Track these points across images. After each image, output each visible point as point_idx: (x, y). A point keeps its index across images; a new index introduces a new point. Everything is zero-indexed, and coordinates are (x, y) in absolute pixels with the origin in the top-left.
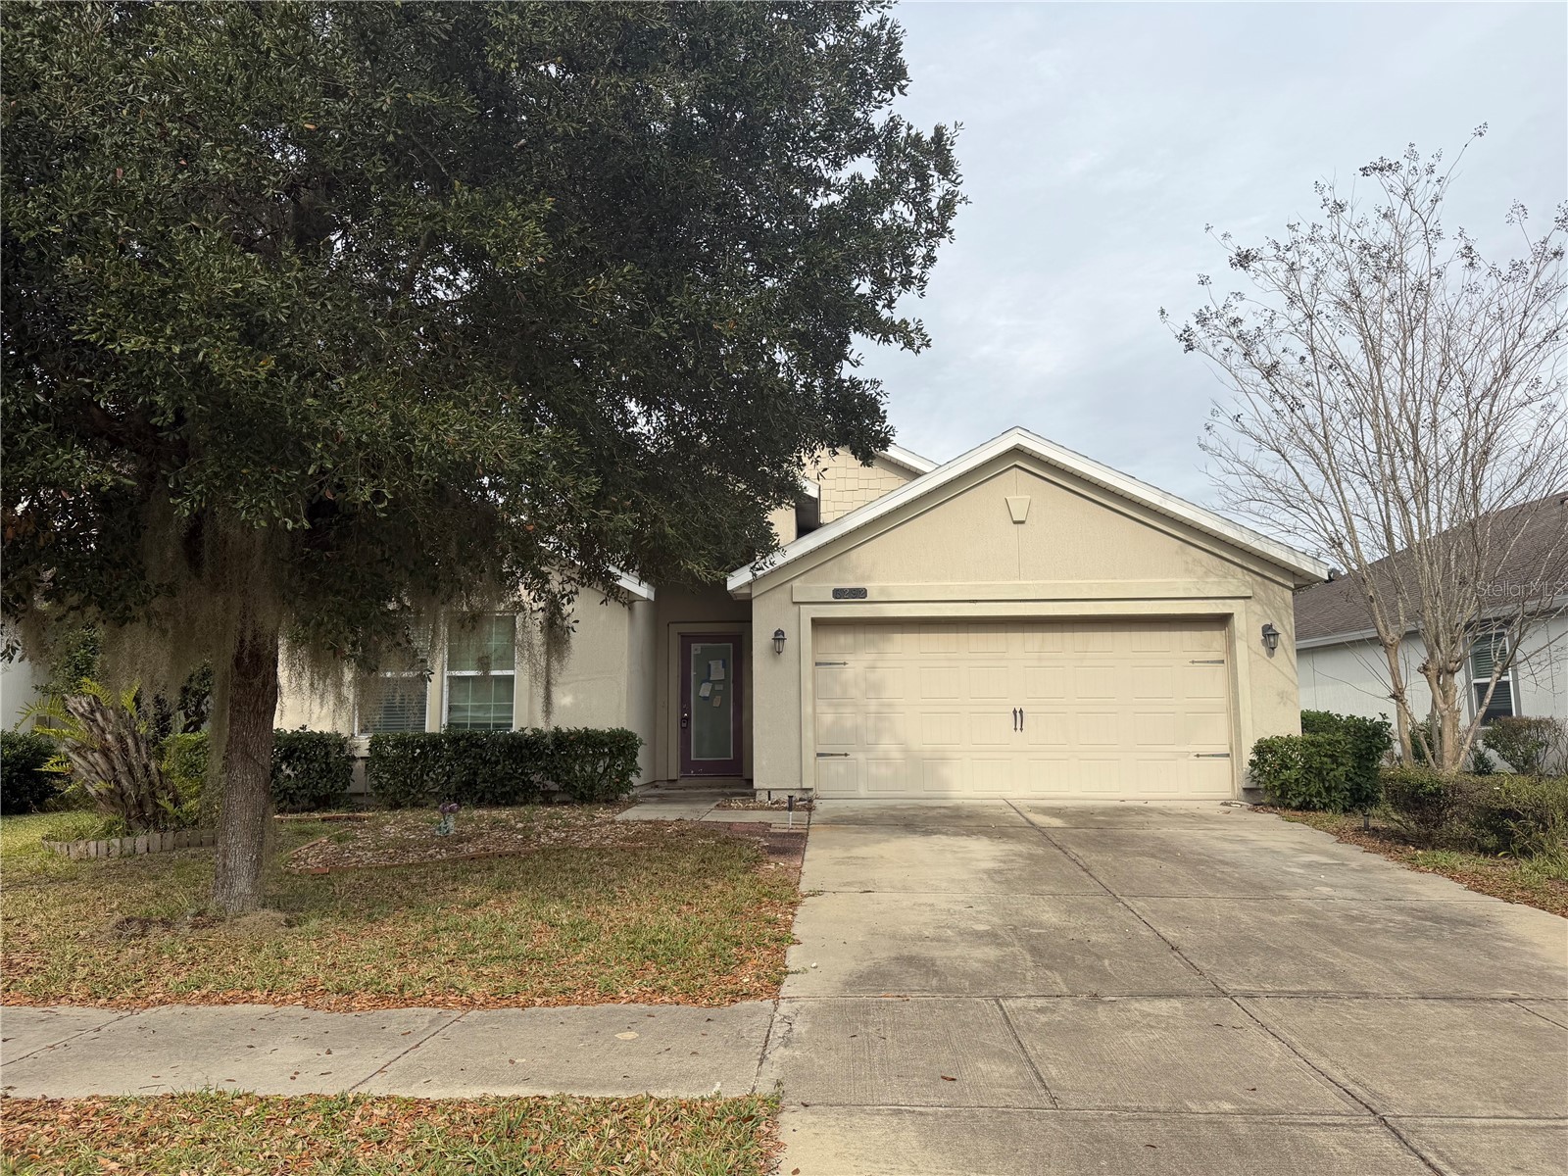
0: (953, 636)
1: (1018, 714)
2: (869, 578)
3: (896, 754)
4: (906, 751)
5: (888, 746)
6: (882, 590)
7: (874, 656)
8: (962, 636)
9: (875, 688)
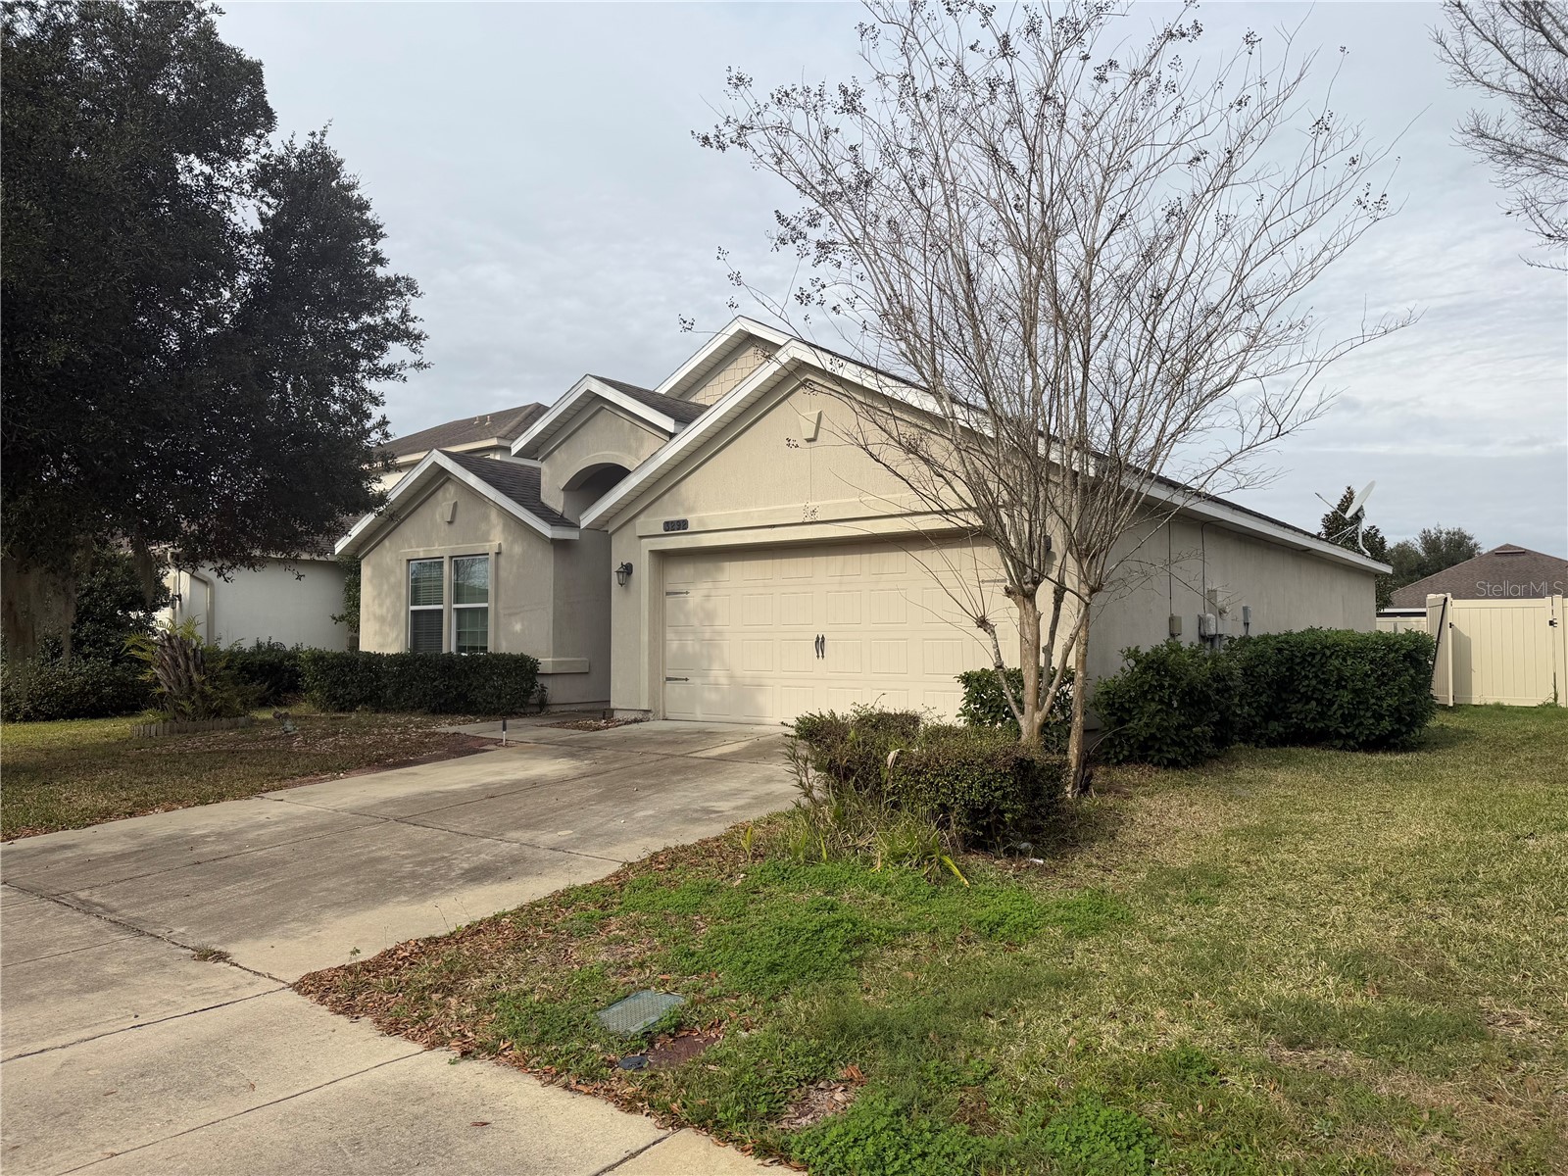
0: (769, 562)
1: (820, 643)
2: (691, 510)
3: (723, 680)
4: (731, 677)
5: (718, 674)
6: (701, 521)
7: (710, 585)
8: (777, 562)
9: (710, 616)
